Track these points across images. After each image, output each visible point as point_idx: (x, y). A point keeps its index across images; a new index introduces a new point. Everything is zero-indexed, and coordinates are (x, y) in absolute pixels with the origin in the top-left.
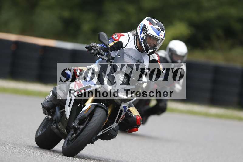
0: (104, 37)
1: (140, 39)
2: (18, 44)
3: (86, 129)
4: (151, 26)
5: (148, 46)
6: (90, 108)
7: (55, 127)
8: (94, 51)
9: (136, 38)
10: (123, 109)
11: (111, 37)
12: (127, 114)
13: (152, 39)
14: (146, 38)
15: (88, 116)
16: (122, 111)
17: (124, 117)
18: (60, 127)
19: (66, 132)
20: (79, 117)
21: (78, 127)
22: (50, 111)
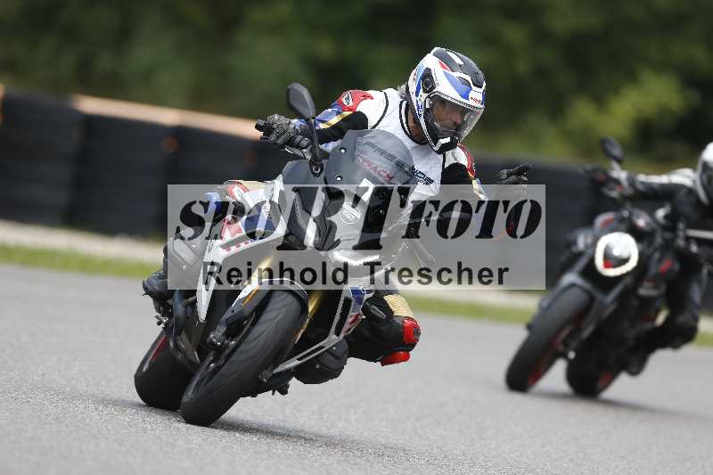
0: (303, 96)
1: (416, 108)
3: (242, 347)
4: (446, 74)
5: (436, 127)
6: (258, 291)
8: (278, 138)
9: (407, 106)
10: (350, 295)
11: (335, 103)
13: (447, 108)
14: (430, 105)
15: (251, 314)
16: (348, 302)
17: (360, 318)
18: (182, 345)
19: (199, 357)
20: (227, 316)
21: (222, 344)
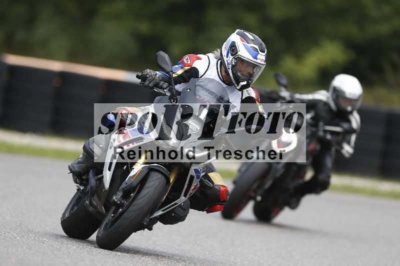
0: (165, 59)
1: (227, 64)
2: (64, 76)
4: (244, 44)
5: (238, 76)
6: (141, 172)
7: (87, 202)
8: (150, 83)
9: (221, 62)
10: (194, 174)
11: (180, 62)
12: (201, 182)
13: (245, 65)
14: (235, 62)
15: (137, 185)
16: (192, 177)
17: (198, 186)
18: (95, 203)
19: (105, 210)
20: (123, 187)
21: (121, 202)
22: (83, 178)
